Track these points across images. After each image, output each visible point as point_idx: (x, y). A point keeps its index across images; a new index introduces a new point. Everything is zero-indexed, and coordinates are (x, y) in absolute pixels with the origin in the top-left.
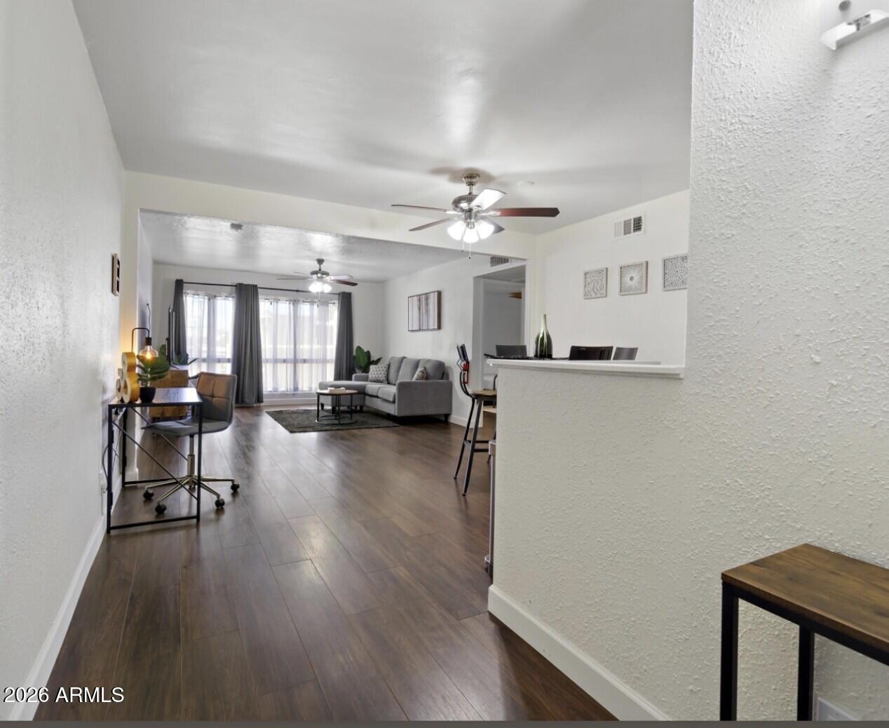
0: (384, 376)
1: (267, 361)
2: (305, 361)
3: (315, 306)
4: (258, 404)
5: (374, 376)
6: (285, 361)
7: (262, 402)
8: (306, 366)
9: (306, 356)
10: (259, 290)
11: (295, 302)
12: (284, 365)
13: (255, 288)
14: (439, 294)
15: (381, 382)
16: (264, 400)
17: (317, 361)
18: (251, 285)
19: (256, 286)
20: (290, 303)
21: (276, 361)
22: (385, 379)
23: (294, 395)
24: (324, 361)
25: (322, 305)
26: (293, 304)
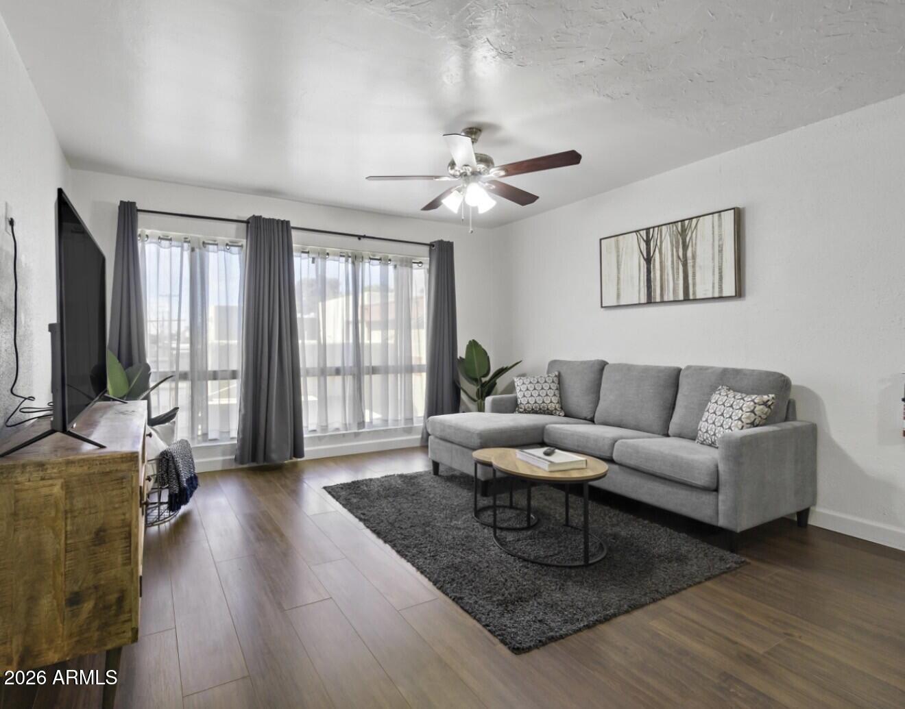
0: (555, 400)
1: (308, 373)
2: (374, 370)
3: (391, 268)
4: (295, 460)
5: (532, 401)
6: (338, 372)
7: (302, 455)
8: (376, 378)
9: (376, 362)
10: (294, 233)
11: (356, 258)
12: (338, 379)
13: (285, 226)
14: (739, 215)
15: (550, 413)
16: (306, 449)
17: (396, 371)
18: (278, 221)
19: (288, 222)
20: (347, 261)
21: (323, 372)
22: (558, 406)
23: (356, 435)
24: (410, 369)
25: (401, 265)
26: (353, 263)
